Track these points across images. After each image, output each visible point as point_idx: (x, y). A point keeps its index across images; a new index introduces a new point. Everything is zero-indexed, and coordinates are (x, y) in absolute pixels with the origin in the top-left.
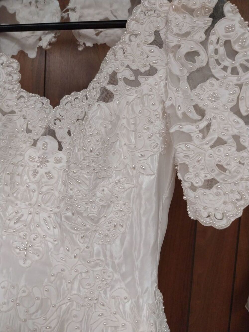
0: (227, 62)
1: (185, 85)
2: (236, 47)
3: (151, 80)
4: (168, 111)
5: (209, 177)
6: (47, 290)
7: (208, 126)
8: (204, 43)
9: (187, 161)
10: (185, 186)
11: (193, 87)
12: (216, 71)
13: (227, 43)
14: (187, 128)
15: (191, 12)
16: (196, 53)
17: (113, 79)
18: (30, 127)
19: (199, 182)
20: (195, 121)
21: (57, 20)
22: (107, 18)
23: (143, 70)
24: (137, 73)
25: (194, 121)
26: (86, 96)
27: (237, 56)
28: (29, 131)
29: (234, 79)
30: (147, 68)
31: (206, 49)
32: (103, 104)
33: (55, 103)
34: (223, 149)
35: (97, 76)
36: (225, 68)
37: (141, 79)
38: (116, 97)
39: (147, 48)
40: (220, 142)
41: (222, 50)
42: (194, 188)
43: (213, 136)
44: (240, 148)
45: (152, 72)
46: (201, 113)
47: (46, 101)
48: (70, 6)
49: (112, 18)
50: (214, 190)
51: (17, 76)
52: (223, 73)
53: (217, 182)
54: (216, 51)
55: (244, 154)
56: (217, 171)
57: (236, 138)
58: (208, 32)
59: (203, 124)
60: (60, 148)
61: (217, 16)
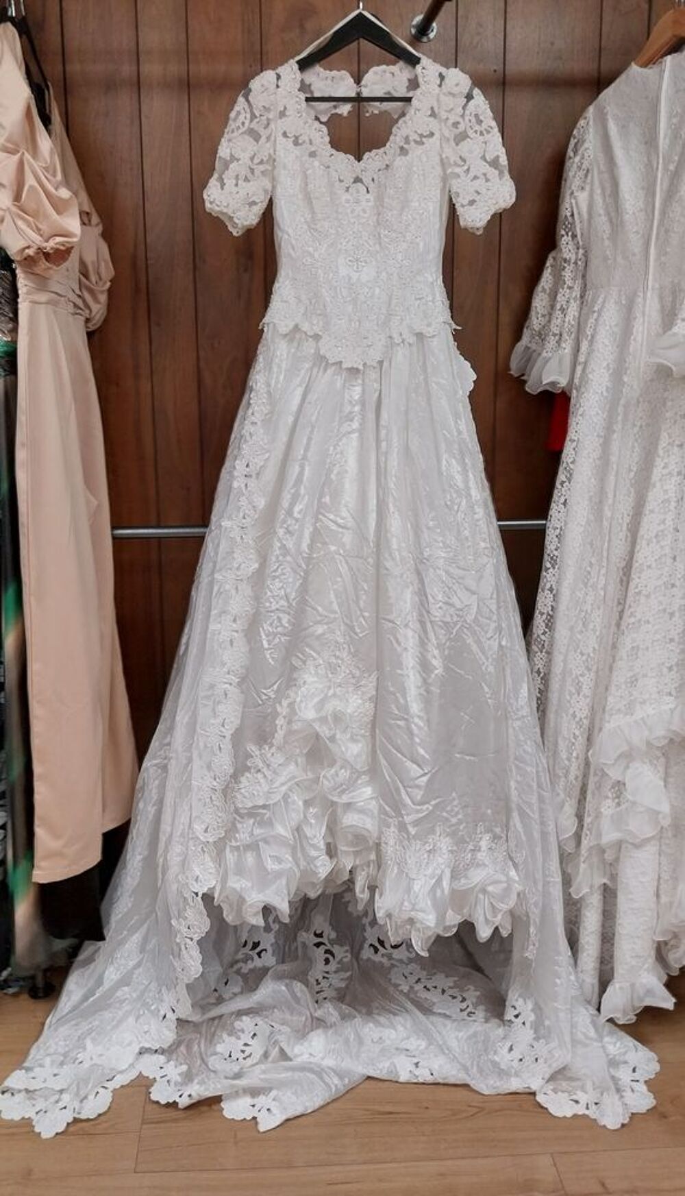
0: (477, 127)
1: (453, 143)
2: (481, 118)
3: (431, 140)
4: (445, 161)
5: (471, 199)
7: (468, 170)
8: (463, 116)
9: (458, 190)
10: (458, 207)
11: (457, 145)
12: (470, 133)
13: (476, 116)
14: (457, 170)
15: (453, 95)
16: (458, 123)
17: (407, 140)
18: (342, 178)
19: (465, 202)
20: (463, 165)
21: (354, 95)
23: (425, 134)
24: (421, 136)
25: (459, 166)
26: (385, 153)
27: (483, 124)
28: (341, 181)
29: (481, 137)
30: (428, 133)
31: (464, 119)
32: (403, 158)
33: (359, 158)
34: (477, 182)
35: (392, 138)
36: (476, 132)
37: (424, 140)
38: (410, 152)
39: (427, 119)
40: (476, 178)
41: (473, 120)
42: (463, 206)
43: (471, 175)
44: (487, 180)
45: (432, 134)
46: (464, 161)
47: (352, 158)
48: (363, 83)
50: (474, 207)
51: (327, 139)
52: (475, 135)
53: (475, 201)
54: (470, 121)
55: (489, 184)
56: (476, 194)
57: (485, 175)
58: (464, 108)
59: (466, 168)
60: (368, 192)
61: (469, 97)
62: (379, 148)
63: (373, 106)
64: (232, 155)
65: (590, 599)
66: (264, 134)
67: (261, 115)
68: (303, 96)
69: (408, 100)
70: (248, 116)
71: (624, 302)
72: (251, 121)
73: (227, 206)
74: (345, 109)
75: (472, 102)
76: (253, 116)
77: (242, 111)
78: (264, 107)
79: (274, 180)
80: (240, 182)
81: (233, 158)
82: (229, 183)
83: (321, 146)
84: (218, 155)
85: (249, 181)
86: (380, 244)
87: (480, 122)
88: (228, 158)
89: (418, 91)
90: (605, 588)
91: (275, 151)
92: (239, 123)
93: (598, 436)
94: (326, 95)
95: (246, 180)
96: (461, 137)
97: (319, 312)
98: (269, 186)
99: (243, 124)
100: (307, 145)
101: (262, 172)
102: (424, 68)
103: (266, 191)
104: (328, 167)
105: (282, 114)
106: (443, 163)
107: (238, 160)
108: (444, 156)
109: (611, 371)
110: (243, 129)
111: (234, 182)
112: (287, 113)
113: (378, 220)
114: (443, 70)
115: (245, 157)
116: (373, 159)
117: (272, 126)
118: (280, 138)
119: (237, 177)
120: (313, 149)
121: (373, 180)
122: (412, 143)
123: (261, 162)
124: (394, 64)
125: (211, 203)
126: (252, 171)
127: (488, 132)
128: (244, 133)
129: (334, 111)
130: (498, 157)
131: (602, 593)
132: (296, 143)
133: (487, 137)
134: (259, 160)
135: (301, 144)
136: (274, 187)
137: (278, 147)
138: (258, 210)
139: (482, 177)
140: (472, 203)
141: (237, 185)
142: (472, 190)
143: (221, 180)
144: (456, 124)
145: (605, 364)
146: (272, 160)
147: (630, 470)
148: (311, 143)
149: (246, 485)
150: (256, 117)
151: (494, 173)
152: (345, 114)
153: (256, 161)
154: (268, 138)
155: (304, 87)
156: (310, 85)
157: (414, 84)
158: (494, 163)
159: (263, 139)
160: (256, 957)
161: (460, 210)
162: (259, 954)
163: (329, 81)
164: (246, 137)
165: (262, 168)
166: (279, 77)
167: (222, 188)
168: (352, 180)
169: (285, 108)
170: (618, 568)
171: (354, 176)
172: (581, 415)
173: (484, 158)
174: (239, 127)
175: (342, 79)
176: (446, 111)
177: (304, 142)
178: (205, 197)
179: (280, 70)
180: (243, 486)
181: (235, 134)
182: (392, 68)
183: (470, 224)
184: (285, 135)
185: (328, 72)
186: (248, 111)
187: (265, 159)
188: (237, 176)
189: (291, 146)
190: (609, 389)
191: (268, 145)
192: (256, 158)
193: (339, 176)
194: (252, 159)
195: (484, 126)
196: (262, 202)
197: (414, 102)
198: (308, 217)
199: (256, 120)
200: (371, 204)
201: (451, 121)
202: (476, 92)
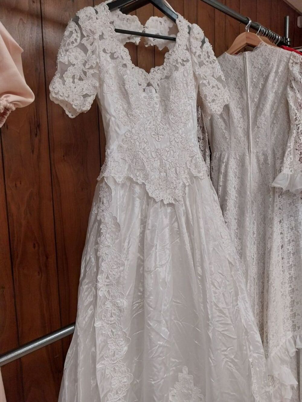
3: (188, 64)
4: (196, 76)
5: (213, 99)
6: (171, 147)
7: (209, 82)
9: (206, 93)
11: (200, 67)
12: (205, 62)
13: (207, 53)
14: (204, 82)
15: (197, 39)
19: (210, 101)
21: (141, 31)
22: (158, 34)
23: (184, 60)
24: (183, 60)
26: (164, 68)
28: (140, 85)
29: (210, 65)
30: (186, 59)
31: (203, 53)
32: (177, 72)
33: (148, 71)
34: (214, 89)
36: (207, 61)
37: (185, 63)
38: (179, 69)
39: (185, 51)
40: (213, 87)
43: (211, 85)
44: (219, 89)
45: (187, 61)
46: (206, 76)
47: (144, 71)
48: (146, 25)
49: (161, 35)
50: (215, 103)
52: (207, 63)
53: (215, 100)
54: (205, 55)
55: (220, 91)
56: (214, 96)
58: (201, 47)
59: (207, 81)
60: (156, 92)
61: (203, 42)
62: (159, 66)
63: (151, 41)
64: (69, 61)
66: (90, 48)
67: (88, 36)
68: (113, 28)
69: (174, 40)
70: (79, 35)
71: (238, 158)
72: (81, 39)
73: (68, 97)
74: (137, 40)
75: (205, 45)
76: (83, 36)
77: (74, 31)
78: (90, 30)
79: (101, 82)
80: (76, 80)
81: (71, 64)
82: (69, 80)
83: (127, 61)
84: (58, 61)
85: (83, 80)
86: (169, 124)
88: (67, 63)
89: (179, 35)
91: (100, 61)
92: (72, 39)
93: (235, 219)
95: (81, 79)
96: (201, 64)
97: (139, 168)
98: (97, 85)
99: (76, 40)
100: (120, 60)
101: (92, 74)
102: (180, 21)
103: (95, 87)
105: (101, 37)
106: (196, 78)
107: (74, 65)
108: (197, 73)
110: (75, 44)
111: (71, 80)
112: (104, 37)
113: (165, 109)
114: (190, 24)
115: (79, 63)
116: (157, 73)
117: (96, 44)
118: (102, 53)
119: (73, 77)
120: (124, 62)
121: (158, 84)
122: (179, 64)
125: (56, 94)
126: (85, 73)
127: (214, 63)
128: (77, 46)
129: (128, 41)
130: (220, 76)
132: (112, 57)
133: (214, 65)
134: (90, 66)
135: (116, 59)
136: (101, 85)
137: (102, 59)
138: (91, 100)
139: (216, 86)
140: (213, 101)
141: (74, 82)
142: (212, 94)
143: (62, 77)
144: (199, 56)
146: (98, 66)
147: (254, 233)
148: (122, 58)
149: (108, 291)
150: (84, 37)
151: (220, 85)
152: (138, 43)
153: (87, 67)
154: (93, 52)
155: (112, 23)
157: (175, 30)
158: (219, 79)
159: (89, 52)
163: (125, 22)
164: (79, 50)
165: (92, 71)
166: (97, 12)
167: (64, 84)
168: (146, 85)
169: (103, 34)
171: (147, 82)
172: (228, 210)
173: (213, 76)
174: (73, 43)
175: (134, 20)
176: (194, 48)
177: (118, 57)
179: (97, 7)
181: (71, 46)
182: (160, 19)
184: (104, 51)
185: (124, 15)
186: (79, 31)
187: (94, 66)
188: (74, 76)
189: (109, 59)
190: (236, 197)
191: (94, 56)
192: (87, 64)
193: (138, 81)
194: (84, 65)
195: (211, 59)
196: (93, 95)
197: (177, 40)
198: (126, 106)
199: (85, 38)
200: (159, 99)
201: (197, 54)
202: (207, 40)
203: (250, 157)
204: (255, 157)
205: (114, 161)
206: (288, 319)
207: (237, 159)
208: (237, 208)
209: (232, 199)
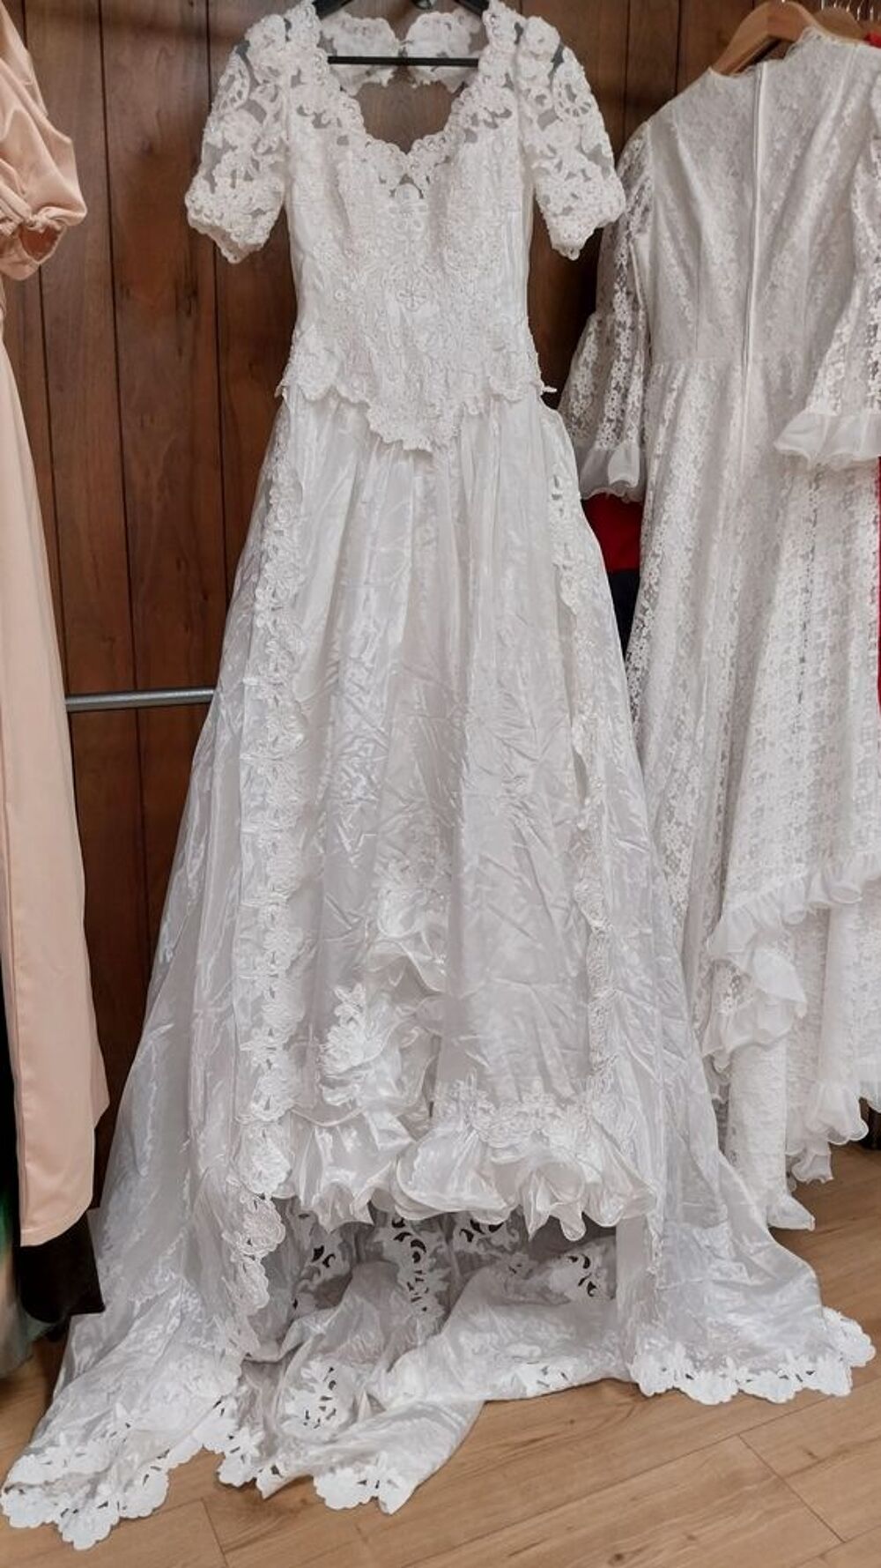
0: (568, 104)
1: (536, 126)
3: (507, 122)
4: (527, 151)
5: (566, 205)
7: (560, 164)
9: (548, 193)
10: (548, 217)
11: (543, 127)
12: (560, 112)
13: (568, 87)
14: (546, 164)
15: (536, 56)
18: (383, 177)
19: (559, 211)
20: (551, 158)
21: (394, 54)
22: (444, 53)
23: (498, 112)
24: (494, 115)
26: (443, 139)
28: (383, 182)
29: (575, 120)
30: (502, 111)
31: (551, 90)
32: (471, 145)
33: (406, 149)
34: (574, 181)
36: (567, 111)
37: (498, 121)
39: (501, 91)
40: (571, 175)
41: (564, 93)
42: (555, 215)
43: (565, 171)
44: (587, 179)
45: (507, 114)
46: (553, 150)
47: (396, 148)
48: (409, 37)
49: (451, 55)
50: (570, 217)
51: (361, 120)
52: (566, 115)
53: (572, 209)
54: (560, 95)
55: (590, 184)
56: (572, 199)
57: (583, 171)
58: (551, 75)
59: (556, 161)
60: (422, 196)
61: (558, 60)
62: (434, 132)
63: (423, 73)
64: (224, 141)
65: (685, 755)
66: (269, 108)
67: (265, 82)
68: (324, 55)
69: (473, 64)
70: (247, 82)
71: (713, 378)
72: (251, 90)
73: (221, 218)
74: (385, 75)
75: (561, 67)
76: (255, 83)
77: (238, 76)
78: (270, 68)
79: (289, 179)
80: (238, 181)
81: (228, 147)
82: (223, 182)
83: (353, 129)
84: (204, 142)
85: (251, 179)
86: (443, 269)
87: (572, 97)
88: (220, 146)
89: (487, 50)
90: (704, 741)
91: (288, 134)
92: (232, 94)
93: (688, 550)
94: (356, 54)
95: (248, 178)
96: (547, 119)
97: (361, 370)
98: (281, 188)
99: (240, 94)
100: (333, 128)
101: (271, 166)
102: (494, 16)
103: (276, 193)
104: (364, 161)
105: (296, 81)
106: (526, 155)
107: (234, 148)
108: (526, 144)
109: (699, 466)
110: (239, 103)
111: (229, 181)
112: (303, 79)
113: (437, 237)
114: (521, 19)
115: (244, 144)
116: (427, 150)
117: (283, 97)
118: (294, 116)
119: (233, 175)
120: (343, 134)
121: (428, 179)
122: (482, 124)
123: (269, 151)
124: (451, 11)
125: (198, 212)
126: (256, 164)
127: (585, 111)
128: (242, 107)
129: (367, 80)
130: (599, 146)
131: (701, 745)
132: (318, 123)
133: (584, 118)
134: (266, 148)
135: (325, 126)
136: (289, 189)
137: (294, 129)
138: (267, 221)
139: (580, 174)
140: (568, 211)
141: (233, 186)
142: (567, 193)
143: (210, 178)
144: (540, 99)
145: (692, 456)
146: (285, 149)
147: (733, 590)
148: (339, 124)
149: (275, 622)
150: (258, 84)
151: (594, 169)
152: (385, 83)
153: (261, 149)
154: (277, 116)
155: (324, 43)
156: (331, 40)
157: (480, 40)
158: (595, 156)
159: (269, 117)
160: (322, 1267)
161: (552, 222)
162: (326, 1263)
163: (359, 35)
164: (246, 114)
165: (270, 159)
166: (288, 25)
167: (213, 191)
168: (398, 181)
169: (300, 72)
170: (721, 715)
171: (402, 174)
173: (580, 148)
174: (233, 100)
175: (378, 31)
176: (528, 79)
177: (329, 122)
178: (188, 203)
179: (290, 15)
180: (269, 624)
181: (230, 109)
182: (447, 17)
183: (566, 242)
184: (301, 111)
185: (357, 20)
186: (246, 74)
187: (275, 147)
188: (234, 172)
189: (310, 128)
190: (697, 489)
191: (277, 126)
192: (260, 145)
193: (380, 174)
194: (255, 146)
195: (579, 102)
196: (272, 210)
197: (482, 65)
198: (339, 232)
199: (259, 89)
200: (426, 214)
201: (534, 93)
202: (567, 53)
203: (744, 374)
204: (758, 374)
205: (307, 353)
206: (798, 830)
207: (710, 381)
208: (695, 520)
209: (683, 494)
